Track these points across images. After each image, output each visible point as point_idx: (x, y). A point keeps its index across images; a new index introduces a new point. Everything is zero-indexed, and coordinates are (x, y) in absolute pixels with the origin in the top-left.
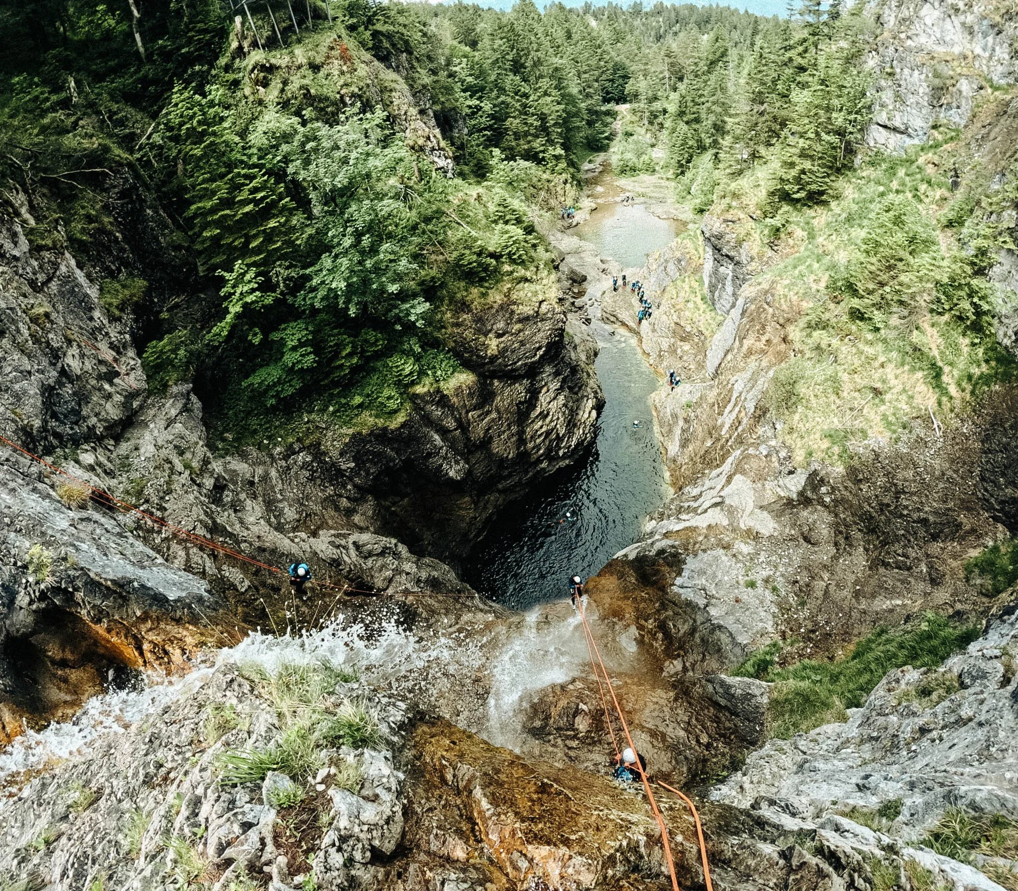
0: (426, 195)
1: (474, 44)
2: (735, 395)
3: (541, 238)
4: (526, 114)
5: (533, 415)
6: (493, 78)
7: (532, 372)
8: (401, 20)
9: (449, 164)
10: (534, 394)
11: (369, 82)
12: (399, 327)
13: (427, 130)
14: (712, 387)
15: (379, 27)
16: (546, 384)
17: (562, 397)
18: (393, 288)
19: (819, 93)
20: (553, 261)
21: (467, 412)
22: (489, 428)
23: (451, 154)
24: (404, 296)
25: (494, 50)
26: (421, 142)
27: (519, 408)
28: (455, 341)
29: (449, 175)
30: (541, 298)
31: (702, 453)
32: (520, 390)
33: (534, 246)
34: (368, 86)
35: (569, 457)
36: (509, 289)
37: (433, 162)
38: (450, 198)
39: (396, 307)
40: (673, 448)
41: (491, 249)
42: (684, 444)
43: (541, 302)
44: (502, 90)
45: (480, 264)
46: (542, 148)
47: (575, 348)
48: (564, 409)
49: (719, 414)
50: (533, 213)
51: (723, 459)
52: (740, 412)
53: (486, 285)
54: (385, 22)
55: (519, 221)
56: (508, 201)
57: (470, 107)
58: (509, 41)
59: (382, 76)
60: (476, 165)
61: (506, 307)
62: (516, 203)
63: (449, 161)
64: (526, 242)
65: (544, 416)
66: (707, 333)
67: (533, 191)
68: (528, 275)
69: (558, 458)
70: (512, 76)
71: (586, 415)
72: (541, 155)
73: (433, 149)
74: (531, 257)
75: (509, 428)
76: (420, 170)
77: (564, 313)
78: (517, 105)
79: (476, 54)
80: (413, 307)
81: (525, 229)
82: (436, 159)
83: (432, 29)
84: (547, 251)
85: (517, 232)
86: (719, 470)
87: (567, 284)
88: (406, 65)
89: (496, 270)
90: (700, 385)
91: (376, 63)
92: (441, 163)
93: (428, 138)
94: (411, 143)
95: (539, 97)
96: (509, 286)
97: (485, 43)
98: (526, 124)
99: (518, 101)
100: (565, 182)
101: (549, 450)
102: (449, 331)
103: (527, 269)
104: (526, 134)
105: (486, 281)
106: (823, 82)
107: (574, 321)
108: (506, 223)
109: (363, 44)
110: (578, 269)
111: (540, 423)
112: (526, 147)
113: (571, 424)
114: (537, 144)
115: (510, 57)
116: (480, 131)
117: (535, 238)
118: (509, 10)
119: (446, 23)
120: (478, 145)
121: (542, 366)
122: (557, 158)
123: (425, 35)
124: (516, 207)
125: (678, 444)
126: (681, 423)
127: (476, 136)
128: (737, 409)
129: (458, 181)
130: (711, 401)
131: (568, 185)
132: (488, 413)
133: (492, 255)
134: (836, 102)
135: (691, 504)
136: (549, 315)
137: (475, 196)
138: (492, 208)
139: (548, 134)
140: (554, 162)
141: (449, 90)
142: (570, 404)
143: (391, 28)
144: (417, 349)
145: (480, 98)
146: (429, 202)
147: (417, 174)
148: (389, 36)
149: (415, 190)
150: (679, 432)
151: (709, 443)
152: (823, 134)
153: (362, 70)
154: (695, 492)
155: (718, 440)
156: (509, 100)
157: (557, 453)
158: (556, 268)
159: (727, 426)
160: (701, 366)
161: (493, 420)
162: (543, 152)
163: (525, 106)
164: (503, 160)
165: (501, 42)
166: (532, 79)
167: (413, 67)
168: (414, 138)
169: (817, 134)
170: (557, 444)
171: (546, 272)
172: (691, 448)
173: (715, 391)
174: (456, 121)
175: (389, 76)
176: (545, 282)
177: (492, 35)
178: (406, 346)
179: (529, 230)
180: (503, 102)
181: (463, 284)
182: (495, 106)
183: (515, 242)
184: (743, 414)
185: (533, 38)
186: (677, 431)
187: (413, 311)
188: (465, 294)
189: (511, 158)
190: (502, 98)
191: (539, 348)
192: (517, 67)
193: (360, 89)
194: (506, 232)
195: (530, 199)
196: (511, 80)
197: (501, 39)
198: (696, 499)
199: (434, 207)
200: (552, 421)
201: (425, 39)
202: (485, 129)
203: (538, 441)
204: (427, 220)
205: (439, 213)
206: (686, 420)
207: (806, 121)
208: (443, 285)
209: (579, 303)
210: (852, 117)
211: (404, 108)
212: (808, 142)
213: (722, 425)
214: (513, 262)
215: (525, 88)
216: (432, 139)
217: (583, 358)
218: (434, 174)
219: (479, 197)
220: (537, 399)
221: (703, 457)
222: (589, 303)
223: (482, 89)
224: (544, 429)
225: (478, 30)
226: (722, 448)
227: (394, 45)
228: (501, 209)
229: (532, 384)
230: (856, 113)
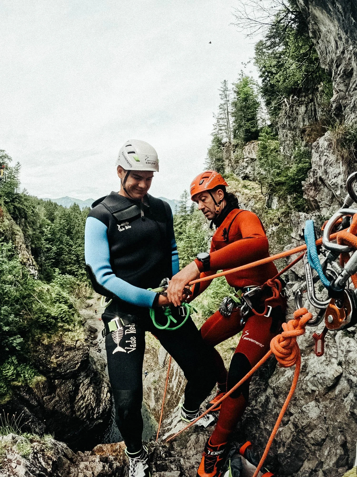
0: (25, 286)
1: (52, 220)
2: (175, 371)
3: (75, 310)
4: (70, 254)
5: (77, 398)
6: (58, 236)
7: (75, 375)
8: (25, 203)
9: (36, 273)
10: (77, 386)
11: (8, 228)
12: (7, 349)
13: (29, 255)
14: (163, 371)
15: (16, 204)
16: (82, 381)
17: (91, 388)
18: (6, 328)
19: (187, 242)
20: (81, 321)
21: (43, 397)
22: (55, 406)
23: (37, 268)
24: (11, 334)
25: (60, 224)
26: (25, 260)
27: (70, 394)
28: (35, 360)
29: (36, 278)
30: (76, 339)
31: (167, 402)
32: (70, 385)
33: (73, 314)
34: (7, 230)
35: (100, 419)
36: (61, 335)
37: (29, 271)
38: (35, 289)
39: (7, 339)
40: (152, 404)
41: (53, 315)
42: (157, 400)
43: (77, 341)
44: (61, 242)
45: (47, 322)
46: (76, 270)
47: (95, 363)
48: (93, 394)
49: (170, 382)
50: (72, 299)
51: (178, 402)
52: (179, 378)
53: (50, 332)
54: (19, 203)
55: (66, 302)
56: (62, 292)
57: (47, 248)
58: (67, 221)
59: (14, 227)
60: (46, 275)
61: (60, 343)
62: (65, 294)
63: (36, 271)
64: (69, 312)
65: (83, 398)
66: (157, 348)
67: (71, 289)
68: (70, 328)
69: (93, 420)
70: (66, 237)
71: (105, 396)
72: (76, 273)
73: (30, 265)
74: (71, 319)
75: (66, 405)
76: (23, 274)
77: (88, 346)
78: (67, 250)
79: (53, 224)
80: (15, 339)
81: (69, 306)
82: (31, 270)
83: (36, 210)
84: (79, 317)
85: (65, 307)
86: (177, 408)
87: (88, 333)
88: (23, 224)
89: (55, 325)
90: (157, 372)
91: (12, 221)
92: (33, 272)
93: (28, 260)
94: (21, 260)
95: (77, 247)
96: (61, 333)
97: (57, 220)
98: (70, 258)
99: (68, 248)
100: (86, 286)
101: (88, 416)
102: (32, 354)
103: (69, 325)
104: (70, 263)
105: (51, 330)
106: (188, 237)
107: (93, 351)
108: (60, 303)
109: (9, 211)
110: (93, 326)
111: (82, 402)
112: (69, 269)
113: (98, 400)
114: (74, 268)
115: (66, 228)
116: (50, 259)
117: (73, 311)
118: (68, 207)
119: (43, 209)
120: (48, 266)
121: (80, 373)
122: (83, 274)
123: (33, 212)
124: (65, 296)
125: (154, 401)
126: (153, 391)
127: (48, 261)
128: (178, 377)
129: (39, 281)
130: (165, 377)
131: (88, 287)
132: (54, 397)
133: (54, 318)
134: (194, 244)
135: (169, 427)
136: (81, 347)
137: (46, 289)
138: (54, 295)
139: (79, 264)
140: (81, 277)
141: (39, 239)
142: (96, 391)
143: (21, 206)
144: (16, 362)
145: (51, 245)
146: (25, 289)
147: (21, 275)
148: (19, 209)
149: (19, 282)
150: (153, 395)
151: (169, 397)
152: (190, 257)
153: (7, 222)
154: (169, 421)
155: (173, 394)
156: (64, 247)
157: (93, 417)
158: (83, 325)
159: (175, 386)
160: (157, 363)
161: (57, 401)
162: (77, 271)
163: (70, 250)
164: (60, 274)
165: (64, 221)
166: (75, 239)
167: (26, 225)
168: (22, 258)
169: (188, 257)
170: (93, 412)
171: (79, 327)
172: (161, 401)
173: (166, 373)
174: (40, 254)
175: (17, 228)
176: (78, 331)
177: (61, 217)
178: (10, 360)
179: (71, 306)
180: (61, 248)
181: (39, 331)
182: (58, 249)
183: (64, 312)
184: (181, 379)
185: (77, 221)
186: (152, 396)
187: (15, 341)
188: (40, 336)
189: (63, 273)
190: (61, 246)
191: (78, 363)
192: (69, 233)
193: (4, 231)
194: (60, 307)
195: (70, 292)
196: (66, 238)
197: (64, 220)
198: (170, 424)
199: (27, 293)
200: (87, 400)
201: (33, 214)
202: (52, 259)
203: (82, 411)
204: (24, 298)
205: (29, 296)
206: (155, 389)
207: (184, 253)
208: (30, 331)
209: (94, 342)
210: (201, 248)
211: (21, 243)
212: (185, 261)
213: (173, 387)
214: (63, 321)
215: (71, 243)
216: (30, 260)
217: (99, 367)
218: (29, 276)
219: (48, 290)
220: (79, 389)
221: (168, 404)
222: (99, 342)
223: (53, 240)
224: (84, 405)
225: (55, 214)
226: (176, 397)
227: (20, 214)
228: (58, 296)
229: (75, 382)
230: (202, 247)
